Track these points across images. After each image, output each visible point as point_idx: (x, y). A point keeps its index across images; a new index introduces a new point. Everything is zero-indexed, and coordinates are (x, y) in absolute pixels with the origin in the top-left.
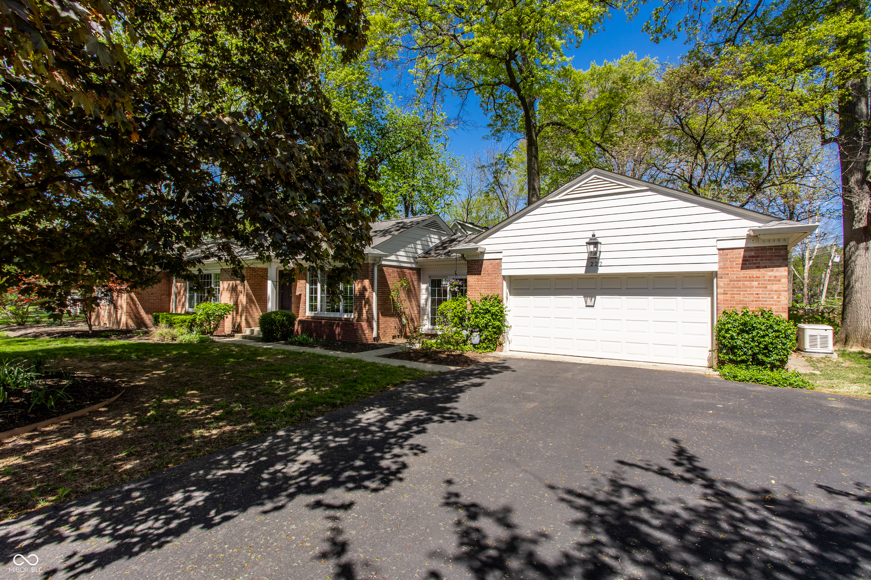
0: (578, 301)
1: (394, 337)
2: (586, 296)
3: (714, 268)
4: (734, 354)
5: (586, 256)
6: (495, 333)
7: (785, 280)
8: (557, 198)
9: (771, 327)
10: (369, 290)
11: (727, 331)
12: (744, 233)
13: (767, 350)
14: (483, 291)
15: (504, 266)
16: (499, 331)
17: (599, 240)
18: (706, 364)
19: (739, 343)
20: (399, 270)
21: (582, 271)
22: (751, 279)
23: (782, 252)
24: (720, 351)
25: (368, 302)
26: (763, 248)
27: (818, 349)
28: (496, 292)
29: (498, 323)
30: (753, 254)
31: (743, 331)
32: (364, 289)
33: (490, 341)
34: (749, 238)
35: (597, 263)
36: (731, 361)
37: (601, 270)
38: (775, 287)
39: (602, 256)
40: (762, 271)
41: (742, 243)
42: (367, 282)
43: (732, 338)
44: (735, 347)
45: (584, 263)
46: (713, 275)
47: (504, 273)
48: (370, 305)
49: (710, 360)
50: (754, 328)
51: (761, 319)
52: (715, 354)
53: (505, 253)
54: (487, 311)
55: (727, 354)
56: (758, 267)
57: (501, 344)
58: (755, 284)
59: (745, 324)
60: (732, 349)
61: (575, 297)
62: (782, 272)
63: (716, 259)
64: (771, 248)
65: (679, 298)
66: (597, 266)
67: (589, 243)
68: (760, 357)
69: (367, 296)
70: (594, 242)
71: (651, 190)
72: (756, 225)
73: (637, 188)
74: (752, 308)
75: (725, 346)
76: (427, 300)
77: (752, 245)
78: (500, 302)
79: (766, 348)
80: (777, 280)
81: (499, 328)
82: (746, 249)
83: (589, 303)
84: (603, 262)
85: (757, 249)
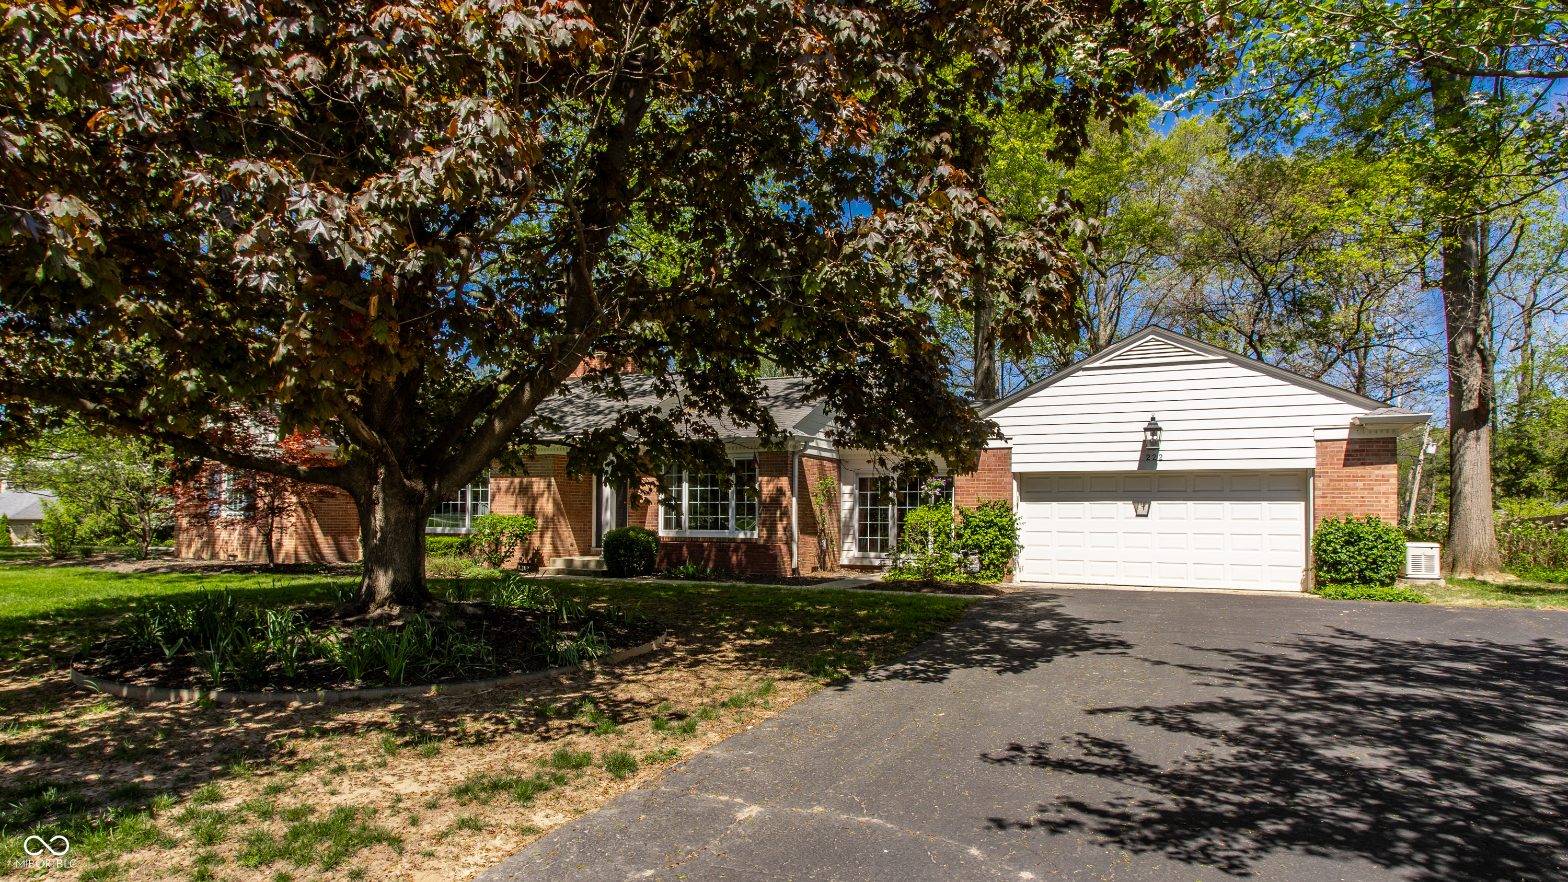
0: (1125, 508)
1: (814, 569)
2: (1136, 501)
3: (1311, 464)
4: (1337, 571)
5: (1139, 446)
6: (1003, 555)
7: (1394, 481)
8: (1097, 364)
9: (1380, 537)
10: (788, 493)
11: (1329, 543)
12: (1347, 421)
13: (1375, 565)
14: (981, 495)
15: (1014, 458)
16: (1009, 552)
17: (1160, 425)
18: (1299, 587)
19: (1344, 557)
20: (816, 462)
21: (1134, 467)
22: (1355, 479)
23: (1391, 446)
24: (1319, 568)
25: (786, 513)
26: (1369, 441)
27: (1423, 575)
28: (1004, 496)
29: (1007, 541)
30: (1357, 447)
31: (1348, 543)
32: (780, 492)
33: (996, 566)
34: (1353, 427)
35: (1156, 456)
36: (1333, 581)
37: (1161, 466)
38: (1383, 489)
39: (1162, 446)
40: (1369, 468)
41: (1344, 434)
42: (784, 482)
43: (1335, 551)
44: (1339, 563)
45: (1137, 456)
46: (1310, 472)
47: (1015, 468)
48: (789, 518)
49: (1304, 582)
50: (1360, 539)
51: (1367, 529)
52: (1311, 574)
53: (1016, 440)
54: (991, 524)
55: (1328, 572)
56: (1363, 464)
57: (1010, 572)
58: (1360, 484)
59: (1350, 534)
60: (1335, 566)
61: (1120, 503)
62: (1391, 470)
63: (1313, 452)
64: (1378, 440)
65: (1265, 504)
66: (1155, 460)
67: (1146, 430)
68: (1367, 573)
69: (784, 503)
70: (1153, 428)
71: (1230, 360)
72: (1361, 412)
73: (1211, 357)
74: (1357, 514)
75: (1325, 562)
76: (852, 511)
77: (1356, 436)
78: (1009, 509)
79: (1374, 562)
80: (1385, 479)
81: (1008, 548)
82: (1350, 441)
83: (1141, 510)
84: (1162, 455)
85: (1362, 441)
